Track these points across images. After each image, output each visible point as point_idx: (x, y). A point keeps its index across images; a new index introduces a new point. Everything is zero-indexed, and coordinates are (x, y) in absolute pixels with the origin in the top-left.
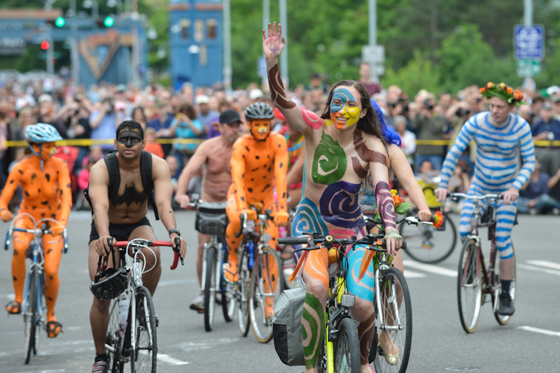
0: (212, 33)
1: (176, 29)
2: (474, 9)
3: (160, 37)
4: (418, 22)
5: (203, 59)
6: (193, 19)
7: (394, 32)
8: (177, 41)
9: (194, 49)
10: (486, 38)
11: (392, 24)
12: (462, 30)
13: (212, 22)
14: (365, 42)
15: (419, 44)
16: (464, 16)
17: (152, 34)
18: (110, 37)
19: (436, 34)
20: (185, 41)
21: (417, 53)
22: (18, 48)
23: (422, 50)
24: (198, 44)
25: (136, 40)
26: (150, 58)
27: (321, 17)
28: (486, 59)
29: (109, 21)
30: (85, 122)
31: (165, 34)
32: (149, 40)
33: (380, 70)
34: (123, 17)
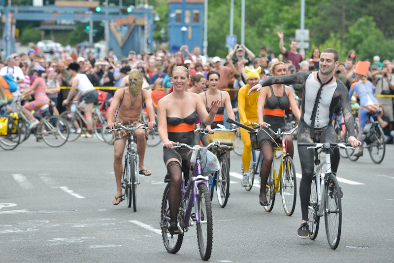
0: (196, 18)
1: (173, 15)
2: (371, 6)
3: (161, 20)
4: (333, 14)
5: (190, 36)
6: (184, 10)
7: (316, 20)
8: (173, 23)
9: (184, 29)
10: (378, 26)
11: (316, 15)
12: (362, 19)
13: (196, 11)
14: (297, 27)
15: (334, 29)
16: (364, 10)
17: (157, 19)
18: (130, 19)
19: (345, 22)
20: (179, 24)
21: (332, 35)
22: (71, 25)
23: (336, 32)
24: (187, 26)
25: (146, 22)
26: (155, 34)
27: (269, 9)
28: (378, 40)
29: (129, 10)
30: (111, 75)
31: (165, 18)
32: (155, 22)
33: (307, 45)
34: (139, 6)
